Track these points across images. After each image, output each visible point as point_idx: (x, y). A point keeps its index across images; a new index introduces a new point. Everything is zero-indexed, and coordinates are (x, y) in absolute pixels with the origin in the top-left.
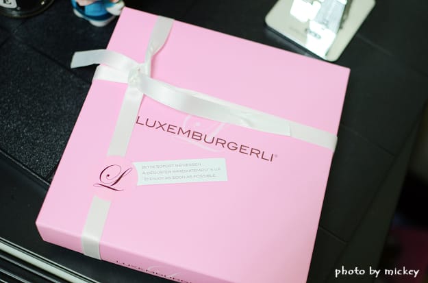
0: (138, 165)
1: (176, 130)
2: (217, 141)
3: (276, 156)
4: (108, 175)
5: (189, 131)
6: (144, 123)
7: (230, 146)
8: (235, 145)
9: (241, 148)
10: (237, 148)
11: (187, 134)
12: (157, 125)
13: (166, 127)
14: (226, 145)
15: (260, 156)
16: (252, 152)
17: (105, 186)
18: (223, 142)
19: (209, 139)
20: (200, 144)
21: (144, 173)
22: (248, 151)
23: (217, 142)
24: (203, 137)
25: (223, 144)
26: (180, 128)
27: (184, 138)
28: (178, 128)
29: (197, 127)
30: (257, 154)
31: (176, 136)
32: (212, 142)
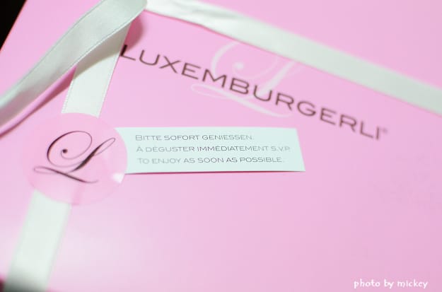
0: (127, 134)
1: (200, 74)
2: (277, 98)
4: (65, 151)
5: (225, 77)
6: (137, 57)
7: (303, 107)
8: (310, 107)
9: (322, 114)
10: (314, 113)
11: (221, 81)
12: (162, 62)
13: (179, 67)
14: (294, 106)
15: (358, 128)
16: (342, 122)
17: (58, 172)
18: (289, 100)
19: (263, 93)
20: (247, 101)
21: (139, 149)
22: (336, 119)
23: (278, 100)
24: (251, 89)
25: (289, 104)
26: (207, 71)
27: (216, 88)
28: (203, 71)
29: (237, 69)
30: (352, 126)
31: (199, 83)
32: (269, 99)
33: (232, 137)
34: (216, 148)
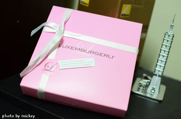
0: (60, 62)
2: (90, 52)
3: (114, 57)
4: (48, 66)
9: (100, 54)
11: (79, 50)
13: (70, 48)
14: (94, 53)
16: (104, 55)
17: (47, 70)
19: (87, 51)
20: (84, 53)
21: (62, 65)
24: (85, 51)
25: (93, 53)
26: (76, 48)
27: (78, 51)
28: (75, 48)
29: (82, 47)
30: (107, 56)
31: (74, 51)
32: (89, 52)
33: (80, 61)
34: (77, 63)
